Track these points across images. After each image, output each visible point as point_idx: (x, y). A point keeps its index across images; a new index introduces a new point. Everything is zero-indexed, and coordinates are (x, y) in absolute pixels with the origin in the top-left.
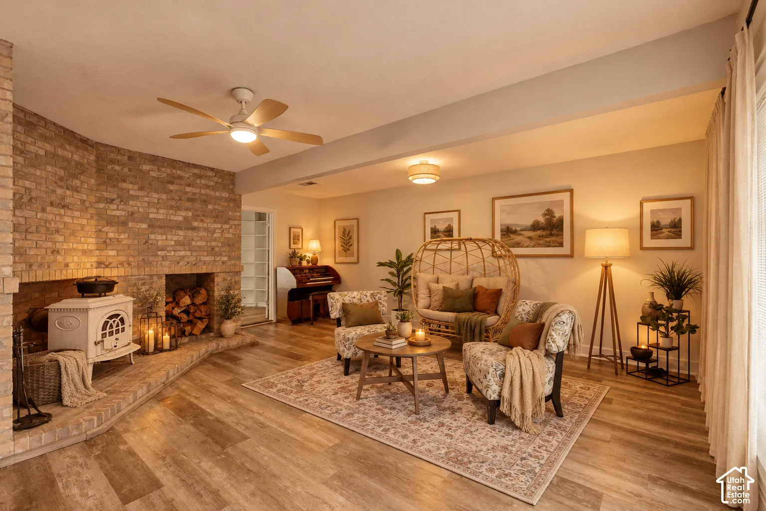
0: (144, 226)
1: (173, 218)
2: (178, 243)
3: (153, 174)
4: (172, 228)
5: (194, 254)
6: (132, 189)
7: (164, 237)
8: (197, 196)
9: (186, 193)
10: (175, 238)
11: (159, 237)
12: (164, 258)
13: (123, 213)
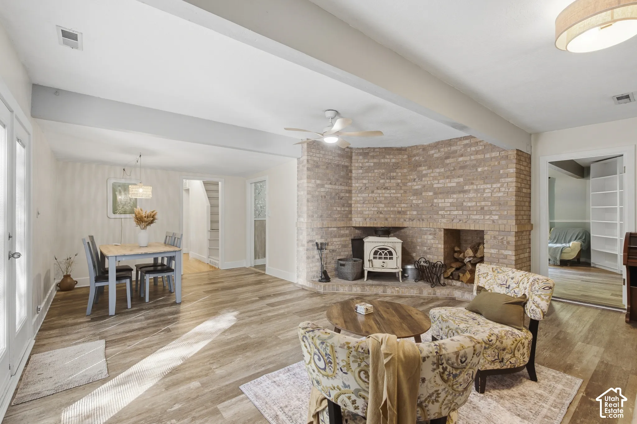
0: (431, 194)
1: (449, 185)
2: (452, 204)
3: (435, 155)
4: (448, 193)
5: (465, 213)
6: (424, 169)
7: (443, 201)
8: (468, 163)
9: (459, 163)
10: (451, 200)
11: (440, 201)
12: (443, 216)
13: (420, 187)
